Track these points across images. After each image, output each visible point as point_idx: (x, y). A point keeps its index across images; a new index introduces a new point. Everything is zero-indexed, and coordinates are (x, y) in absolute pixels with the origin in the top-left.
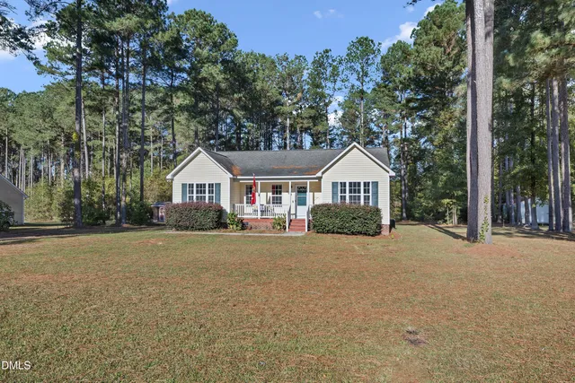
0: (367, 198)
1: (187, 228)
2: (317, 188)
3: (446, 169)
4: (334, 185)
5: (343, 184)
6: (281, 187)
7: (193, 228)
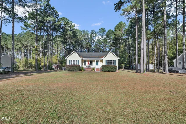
0: (113, 64)
1: (72, 71)
2: (102, 61)
3: (123, 58)
4: (106, 61)
5: (108, 61)
6: (92, 61)
7: (73, 71)
